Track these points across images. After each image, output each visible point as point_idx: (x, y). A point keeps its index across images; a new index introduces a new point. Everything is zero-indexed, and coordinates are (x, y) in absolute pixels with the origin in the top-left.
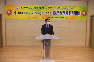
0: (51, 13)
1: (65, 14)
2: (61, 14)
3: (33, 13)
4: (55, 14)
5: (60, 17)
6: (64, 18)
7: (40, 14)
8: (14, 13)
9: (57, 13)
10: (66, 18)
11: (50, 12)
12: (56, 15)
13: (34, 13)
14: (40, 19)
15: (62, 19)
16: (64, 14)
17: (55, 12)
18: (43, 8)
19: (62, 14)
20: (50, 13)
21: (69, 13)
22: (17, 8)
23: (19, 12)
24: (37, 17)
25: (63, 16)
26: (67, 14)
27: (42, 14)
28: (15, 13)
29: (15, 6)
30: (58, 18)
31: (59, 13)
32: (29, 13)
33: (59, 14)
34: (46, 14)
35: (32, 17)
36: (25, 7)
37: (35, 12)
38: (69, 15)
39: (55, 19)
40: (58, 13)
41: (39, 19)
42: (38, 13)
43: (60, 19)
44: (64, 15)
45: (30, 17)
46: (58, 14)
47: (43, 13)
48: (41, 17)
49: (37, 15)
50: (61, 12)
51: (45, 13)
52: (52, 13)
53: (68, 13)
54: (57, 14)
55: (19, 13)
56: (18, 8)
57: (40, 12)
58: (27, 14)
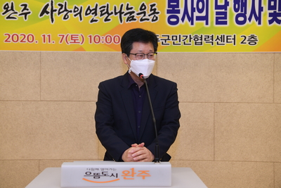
0: (154, 12)
1: (244, 15)
2: (221, 19)
3: (45, 11)
4: (180, 16)
5: (209, 39)
6: (239, 39)
7: (91, 16)
9: (196, 14)
10: (253, 40)
11: (148, 8)
12: (184, 27)
13: (53, 11)
14: (89, 48)
15: (228, 47)
16: (241, 19)
17: (182, 8)
19: (228, 20)
20: (148, 11)
21: (270, 8)
24: (69, 40)
25: (231, 27)
26: (259, 19)
27: (100, 18)
30: (198, 40)
31: (204, 14)
32: (19, 9)
33: (206, 18)
34: (125, 18)
35: (39, 38)
37: (56, 7)
38: (271, 22)
39: (181, 49)
40: (200, 11)
42: (78, 12)
43: (215, 49)
44: (238, 22)
45: (30, 38)
46: (198, 18)
47: (105, 11)
48: (95, 39)
49: (72, 25)
50: (217, 7)
51: (121, 13)
52: (164, 15)
53: (261, 9)
54: (191, 19)
57: (91, 9)
58: (9, 17)
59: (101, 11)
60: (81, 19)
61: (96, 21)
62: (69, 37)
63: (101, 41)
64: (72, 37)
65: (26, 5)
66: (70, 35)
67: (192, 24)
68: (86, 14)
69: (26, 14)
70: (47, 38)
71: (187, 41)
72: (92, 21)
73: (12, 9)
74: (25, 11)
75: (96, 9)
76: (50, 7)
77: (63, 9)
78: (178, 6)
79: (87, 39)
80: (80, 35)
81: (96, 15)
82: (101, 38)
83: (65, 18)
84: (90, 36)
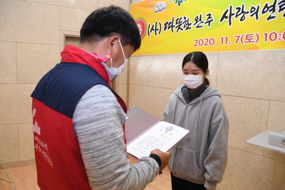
3: (225, 16)
7: (269, 14)
8: (152, 29)
13: (231, 15)
22: (161, 8)
23: (165, 24)
24: (244, 40)
27: (278, 14)
28: (154, 28)
32: (205, 19)
35: (218, 40)
41: (256, 48)
42: (255, 12)
45: (210, 41)
49: (250, 25)
55: (168, 25)
56: (164, 6)
57: (269, 6)
58: (198, 27)
59: (280, 7)
60: (257, 18)
61: (273, 17)
62: (244, 37)
63: (278, 38)
64: (247, 37)
65: (210, 15)
66: (245, 35)
68: (263, 12)
69: (209, 22)
70: (225, 39)
72: (269, 18)
73: (200, 20)
74: (210, 19)
75: (274, 6)
76: (229, 12)
77: (241, 11)
79: (262, 37)
80: (255, 34)
81: (274, 11)
82: (278, 35)
83: (241, 20)
84: (266, 34)
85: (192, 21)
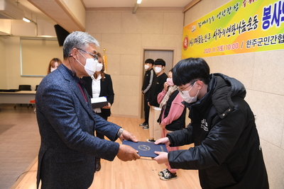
0: (256, 22)
3: (214, 35)
4: (271, 20)
7: (228, 33)
8: (190, 42)
9: (281, 15)
11: (253, 19)
12: (273, 29)
13: (216, 34)
17: (272, 14)
18: (236, 8)
20: (252, 22)
23: (195, 40)
24: (220, 49)
27: (231, 33)
29: (192, 24)
30: (281, 39)
34: (241, 30)
36: (204, 23)
37: (218, 32)
41: (223, 54)
42: (224, 32)
45: (209, 50)
47: (234, 28)
48: (228, 47)
49: (221, 40)
51: (240, 27)
52: (261, 22)
54: (277, 21)
56: (195, 28)
57: (228, 29)
58: (205, 41)
59: (232, 29)
61: (230, 35)
65: (209, 34)
67: (278, 25)
71: (273, 41)
72: (228, 36)
73: (206, 37)
75: (230, 28)
78: (269, 13)
80: (223, 45)
83: (220, 37)
85: (204, 38)
